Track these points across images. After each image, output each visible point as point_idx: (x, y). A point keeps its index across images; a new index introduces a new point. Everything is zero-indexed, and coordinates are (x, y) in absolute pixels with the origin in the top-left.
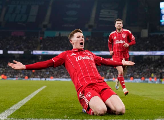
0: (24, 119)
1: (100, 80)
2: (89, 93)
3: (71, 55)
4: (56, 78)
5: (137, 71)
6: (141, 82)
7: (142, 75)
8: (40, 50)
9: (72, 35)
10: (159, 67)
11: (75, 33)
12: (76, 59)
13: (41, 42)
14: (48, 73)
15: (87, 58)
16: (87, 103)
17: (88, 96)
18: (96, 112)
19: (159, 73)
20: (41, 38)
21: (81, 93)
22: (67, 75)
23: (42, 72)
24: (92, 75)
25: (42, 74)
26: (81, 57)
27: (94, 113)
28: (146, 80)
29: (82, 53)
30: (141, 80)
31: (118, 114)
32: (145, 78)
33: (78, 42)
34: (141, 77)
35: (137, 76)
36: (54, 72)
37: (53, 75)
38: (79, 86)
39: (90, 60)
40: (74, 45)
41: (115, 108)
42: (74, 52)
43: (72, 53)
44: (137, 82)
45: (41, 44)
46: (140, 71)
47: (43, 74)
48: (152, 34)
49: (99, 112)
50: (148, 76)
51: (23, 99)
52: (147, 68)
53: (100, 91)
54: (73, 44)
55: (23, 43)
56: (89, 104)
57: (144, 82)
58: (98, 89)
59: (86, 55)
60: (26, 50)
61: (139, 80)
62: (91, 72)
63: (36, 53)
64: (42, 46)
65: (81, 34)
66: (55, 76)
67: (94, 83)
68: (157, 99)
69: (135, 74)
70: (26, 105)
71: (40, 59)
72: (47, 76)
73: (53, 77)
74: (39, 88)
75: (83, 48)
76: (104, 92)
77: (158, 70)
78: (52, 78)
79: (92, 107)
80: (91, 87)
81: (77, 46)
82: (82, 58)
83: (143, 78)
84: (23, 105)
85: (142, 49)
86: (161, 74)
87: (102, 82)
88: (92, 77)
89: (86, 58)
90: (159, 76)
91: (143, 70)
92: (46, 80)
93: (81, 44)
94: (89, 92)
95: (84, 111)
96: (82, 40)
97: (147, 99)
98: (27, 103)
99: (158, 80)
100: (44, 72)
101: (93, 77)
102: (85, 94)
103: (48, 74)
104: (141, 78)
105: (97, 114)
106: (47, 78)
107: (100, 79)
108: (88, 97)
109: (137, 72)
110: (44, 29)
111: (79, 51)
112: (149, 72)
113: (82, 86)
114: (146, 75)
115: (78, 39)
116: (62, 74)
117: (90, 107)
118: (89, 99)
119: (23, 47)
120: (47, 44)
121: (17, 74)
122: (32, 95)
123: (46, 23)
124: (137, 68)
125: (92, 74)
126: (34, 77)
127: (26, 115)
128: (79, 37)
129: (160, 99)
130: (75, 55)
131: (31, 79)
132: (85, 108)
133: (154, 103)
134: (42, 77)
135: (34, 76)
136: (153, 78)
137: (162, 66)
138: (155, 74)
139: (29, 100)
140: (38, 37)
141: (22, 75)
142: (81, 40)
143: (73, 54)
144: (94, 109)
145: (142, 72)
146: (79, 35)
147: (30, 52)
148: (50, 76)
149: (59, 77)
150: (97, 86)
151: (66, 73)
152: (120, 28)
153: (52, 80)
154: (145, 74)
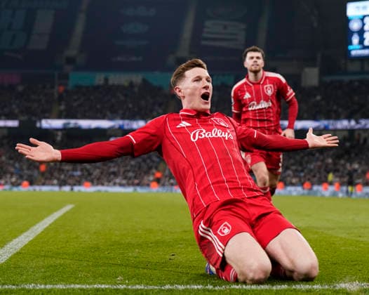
0: (17, 285)
1: (251, 192)
2: (225, 225)
3: (178, 126)
4: (97, 184)
5: (294, 168)
6: (303, 195)
7: (305, 176)
8: (59, 117)
9: (181, 76)
10: (346, 157)
11: (187, 70)
12: (192, 135)
13: (61, 98)
14: (79, 173)
15: (219, 135)
16: (221, 250)
17: (223, 233)
18: (243, 274)
19: (346, 172)
20: (62, 89)
21: (204, 224)
22: (125, 178)
23: (63, 170)
24: (232, 178)
25: (62, 177)
26: (204, 131)
27: (239, 277)
28: (315, 188)
29: (206, 121)
30: (304, 189)
31: (301, 278)
32: (313, 184)
33: (197, 93)
34: (303, 180)
35: (294, 181)
36: (91, 171)
37: (89, 178)
38: (197, 207)
39: (227, 139)
40: (185, 99)
41: (292, 262)
42: (187, 118)
43: (179, 121)
44: (294, 194)
45: (60, 105)
46: (300, 168)
47: (65, 176)
48: (328, 79)
49: (251, 275)
50: (320, 178)
51: (16, 237)
52: (318, 159)
53: (253, 219)
54: (184, 97)
55: (17, 102)
56: (225, 254)
57: (309, 194)
58: (248, 213)
59: (216, 125)
60: (24, 118)
61: (299, 189)
62: (229, 170)
63: (50, 124)
64: (62, 107)
65: (204, 73)
66: (95, 181)
67: (238, 198)
68: (340, 236)
69: (289, 176)
70: (23, 251)
71: (59, 138)
72: (77, 181)
73: (89, 184)
74: (56, 211)
75: (209, 106)
76: (263, 221)
77: (344, 166)
78: (87, 186)
79: (232, 261)
80: (229, 209)
81: (193, 103)
82: (205, 134)
83: (307, 184)
84: (15, 252)
85: (305, 116)
86: (350, 174)
87: (257, 196)
88: (231, 183)
89: (216, 135)
90: (346, 179)
91: (309, 166)
92: (72, 189)
93: (205, 97)
94: (226, 223)
95: (210, 270)
96: (206, 88)
97: (316, 236)
98: (26, 246)
99: (344, 188)
100: (68, 171)
101: (235, 184)
102: (214, 227)
103: (79, 176)
104: (302, 184)
105: (246, 278)
106: (75, 185)
107: (252, 190)
108: (221, 235)
109: (293, 171)
110: (68, 68)
111: (199, 116)
112: (322, 170)
113: (208, 207)
114: (314, 176)
115: (196, 84)
116: (112, 176)
117: (228, 261)
118: (225, 240)
119: (16, 111)
120: (75, 104)
121: (4, 177)
122: (39, 228)
123: (72, 52)
124: (292, 161)
125: (233, 176)
126: (44, 184)
127: (24, 277)
128: (198, 79)
129: (348, 234)
130: (188, 124)
131: (37, 188)
132: (213, 263)
133: (334, 244)
134: (62, 183)
135: (43, 181)
136: (331, 184)
137: (353, 155)
138: (337, 174)
139: (31, 239)
140: (53, 87)
141: (14, 180)
142: (204, 88)
143: (184, 124)
144: (237, 265)
145: (306, 171)
146: (198, 75)
147: (35, 123)
148: (83, 180)
149: (106, 183)
150: (244, 207)
151: (121, 173)
152: (258, 68)
153: (87, 189)
154: (312, 174)
